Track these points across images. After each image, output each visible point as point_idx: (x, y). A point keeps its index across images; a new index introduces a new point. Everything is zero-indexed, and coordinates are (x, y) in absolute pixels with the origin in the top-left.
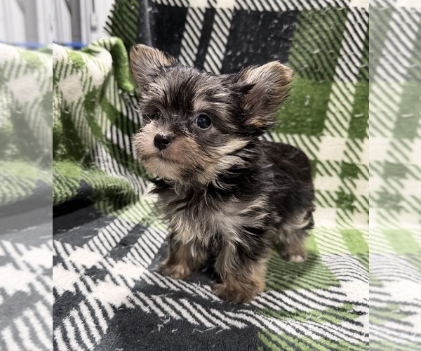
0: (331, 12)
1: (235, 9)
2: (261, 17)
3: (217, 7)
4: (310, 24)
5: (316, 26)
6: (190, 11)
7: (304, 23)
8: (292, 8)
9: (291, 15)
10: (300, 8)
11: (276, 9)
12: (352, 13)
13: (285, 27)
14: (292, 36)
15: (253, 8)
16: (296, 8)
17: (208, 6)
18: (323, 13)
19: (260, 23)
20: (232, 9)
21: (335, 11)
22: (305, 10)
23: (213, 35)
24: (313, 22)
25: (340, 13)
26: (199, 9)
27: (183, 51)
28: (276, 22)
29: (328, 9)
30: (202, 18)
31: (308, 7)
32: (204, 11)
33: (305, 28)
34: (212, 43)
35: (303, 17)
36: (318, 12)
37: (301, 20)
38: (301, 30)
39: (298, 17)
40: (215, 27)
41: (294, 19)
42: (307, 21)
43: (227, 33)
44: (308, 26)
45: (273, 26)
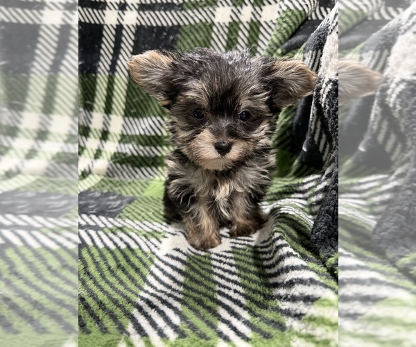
0: (202, 26)
1: (137, 25)
2: (155, 30)
3: (124, 23)
4: (188, 35)
5: (192, 37)
6: (105, 27)
7: (184, 35)
8: (175, 23)
9: (175, 29)
10: (181, 24)
11: (165, 24)
12: (217, 27)
13: (171, 38)
14: (176, 44)
15: (149, 24)
16: (179, 23)
17: (118, 23)
18: (197, 27)
19: (154, 35)
20: (135, 25)
21: (205, 25)
22: (185, 25)
23: (123, 45)
24: (190, 34)
25: (208, 27)
26: (112, 25)
27: (102, 58)
28: (165, 34)
29: (200, 24)
30: (114, 32)
31: (187, 23)
32: (115, 27)
33: (185, 39)
34: (122, 51)
35: (183, 30)
36: (194, 27)
37: (183, 33)
38: (183, 40)
39: (180, 30)
40: (123, 39)
41: (177, 32)
42: (186, 33)
43: (132, 43)
44: (186, 37)
45: (164, 37)
